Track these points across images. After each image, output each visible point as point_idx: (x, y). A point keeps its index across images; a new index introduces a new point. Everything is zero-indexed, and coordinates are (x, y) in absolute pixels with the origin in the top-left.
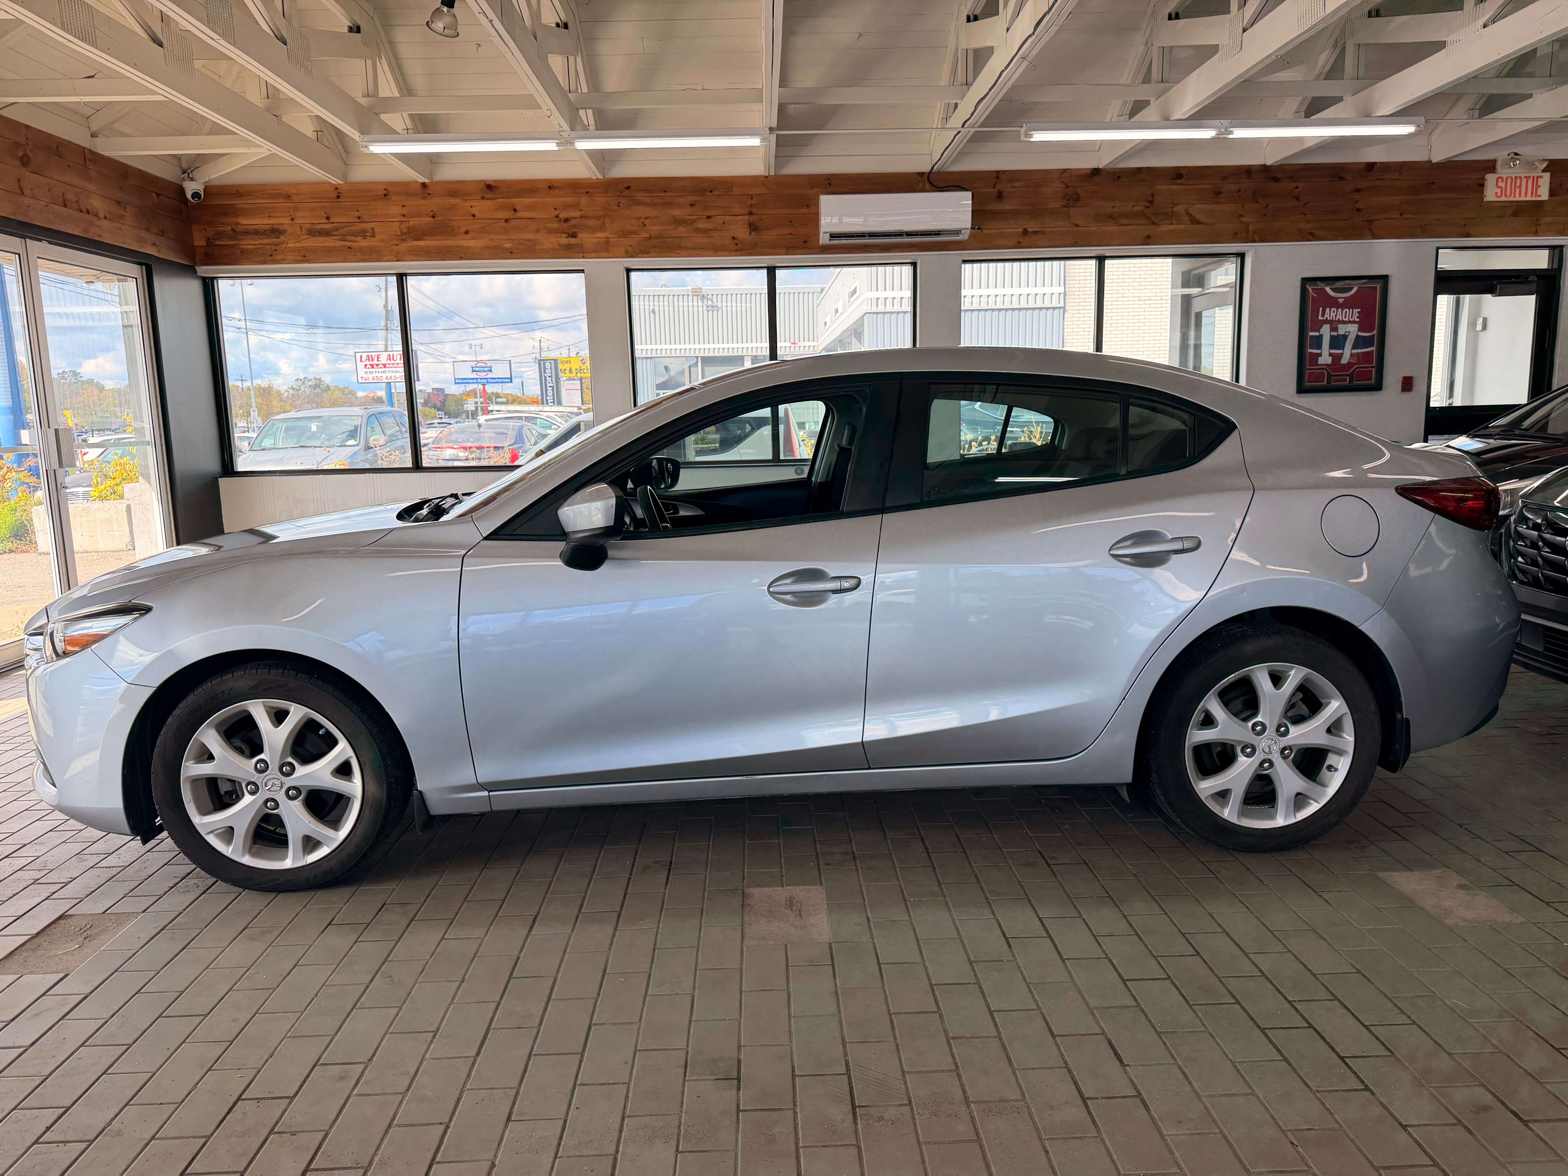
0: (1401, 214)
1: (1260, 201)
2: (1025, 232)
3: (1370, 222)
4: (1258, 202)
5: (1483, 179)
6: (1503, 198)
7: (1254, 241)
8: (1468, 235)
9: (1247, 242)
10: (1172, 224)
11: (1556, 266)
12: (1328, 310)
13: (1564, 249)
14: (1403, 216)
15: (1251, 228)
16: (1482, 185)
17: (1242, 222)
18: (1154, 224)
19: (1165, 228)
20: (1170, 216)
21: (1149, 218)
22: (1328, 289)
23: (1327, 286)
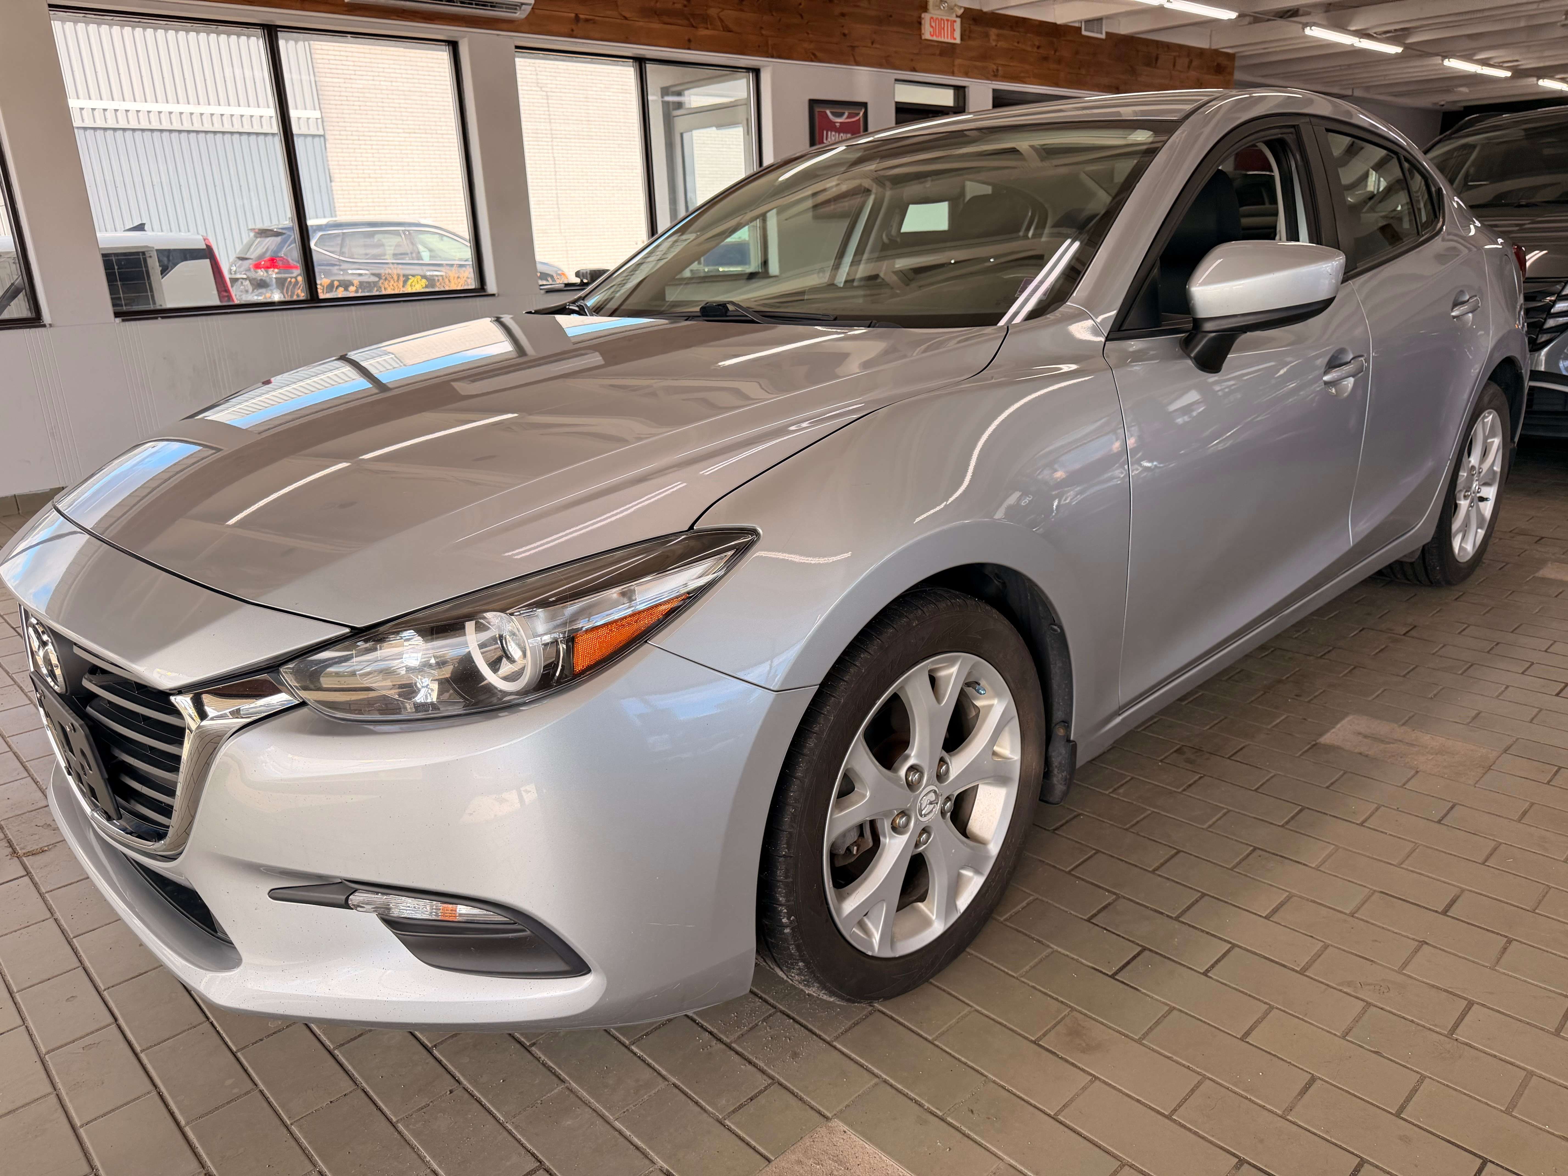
0: (872, 43)
1: (774, 14)
2: (577, 19)
3: (853, 48)
4: (772, 15)
5: (920, 17)
6: (935, 38)
7: (772, 57)
8: (914, 70)
9: (767, 57)
10: (707, 28)
11: (961, 104)
12: (829, 133)
13: (966, 90)
14: (874, 46)
15: (770, 42)
16: (920, 23)
17: (762, 35)
18: (693, 26)
19: (703, 32)
20: (706, 20)
21: (688, 19)
22: (828, 112)
23: (828, 108)
